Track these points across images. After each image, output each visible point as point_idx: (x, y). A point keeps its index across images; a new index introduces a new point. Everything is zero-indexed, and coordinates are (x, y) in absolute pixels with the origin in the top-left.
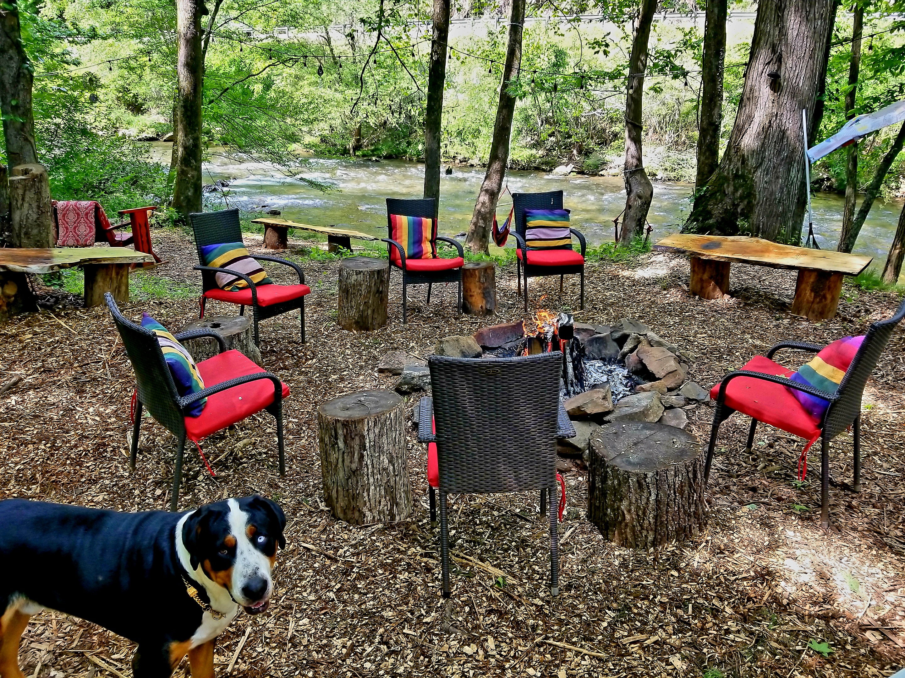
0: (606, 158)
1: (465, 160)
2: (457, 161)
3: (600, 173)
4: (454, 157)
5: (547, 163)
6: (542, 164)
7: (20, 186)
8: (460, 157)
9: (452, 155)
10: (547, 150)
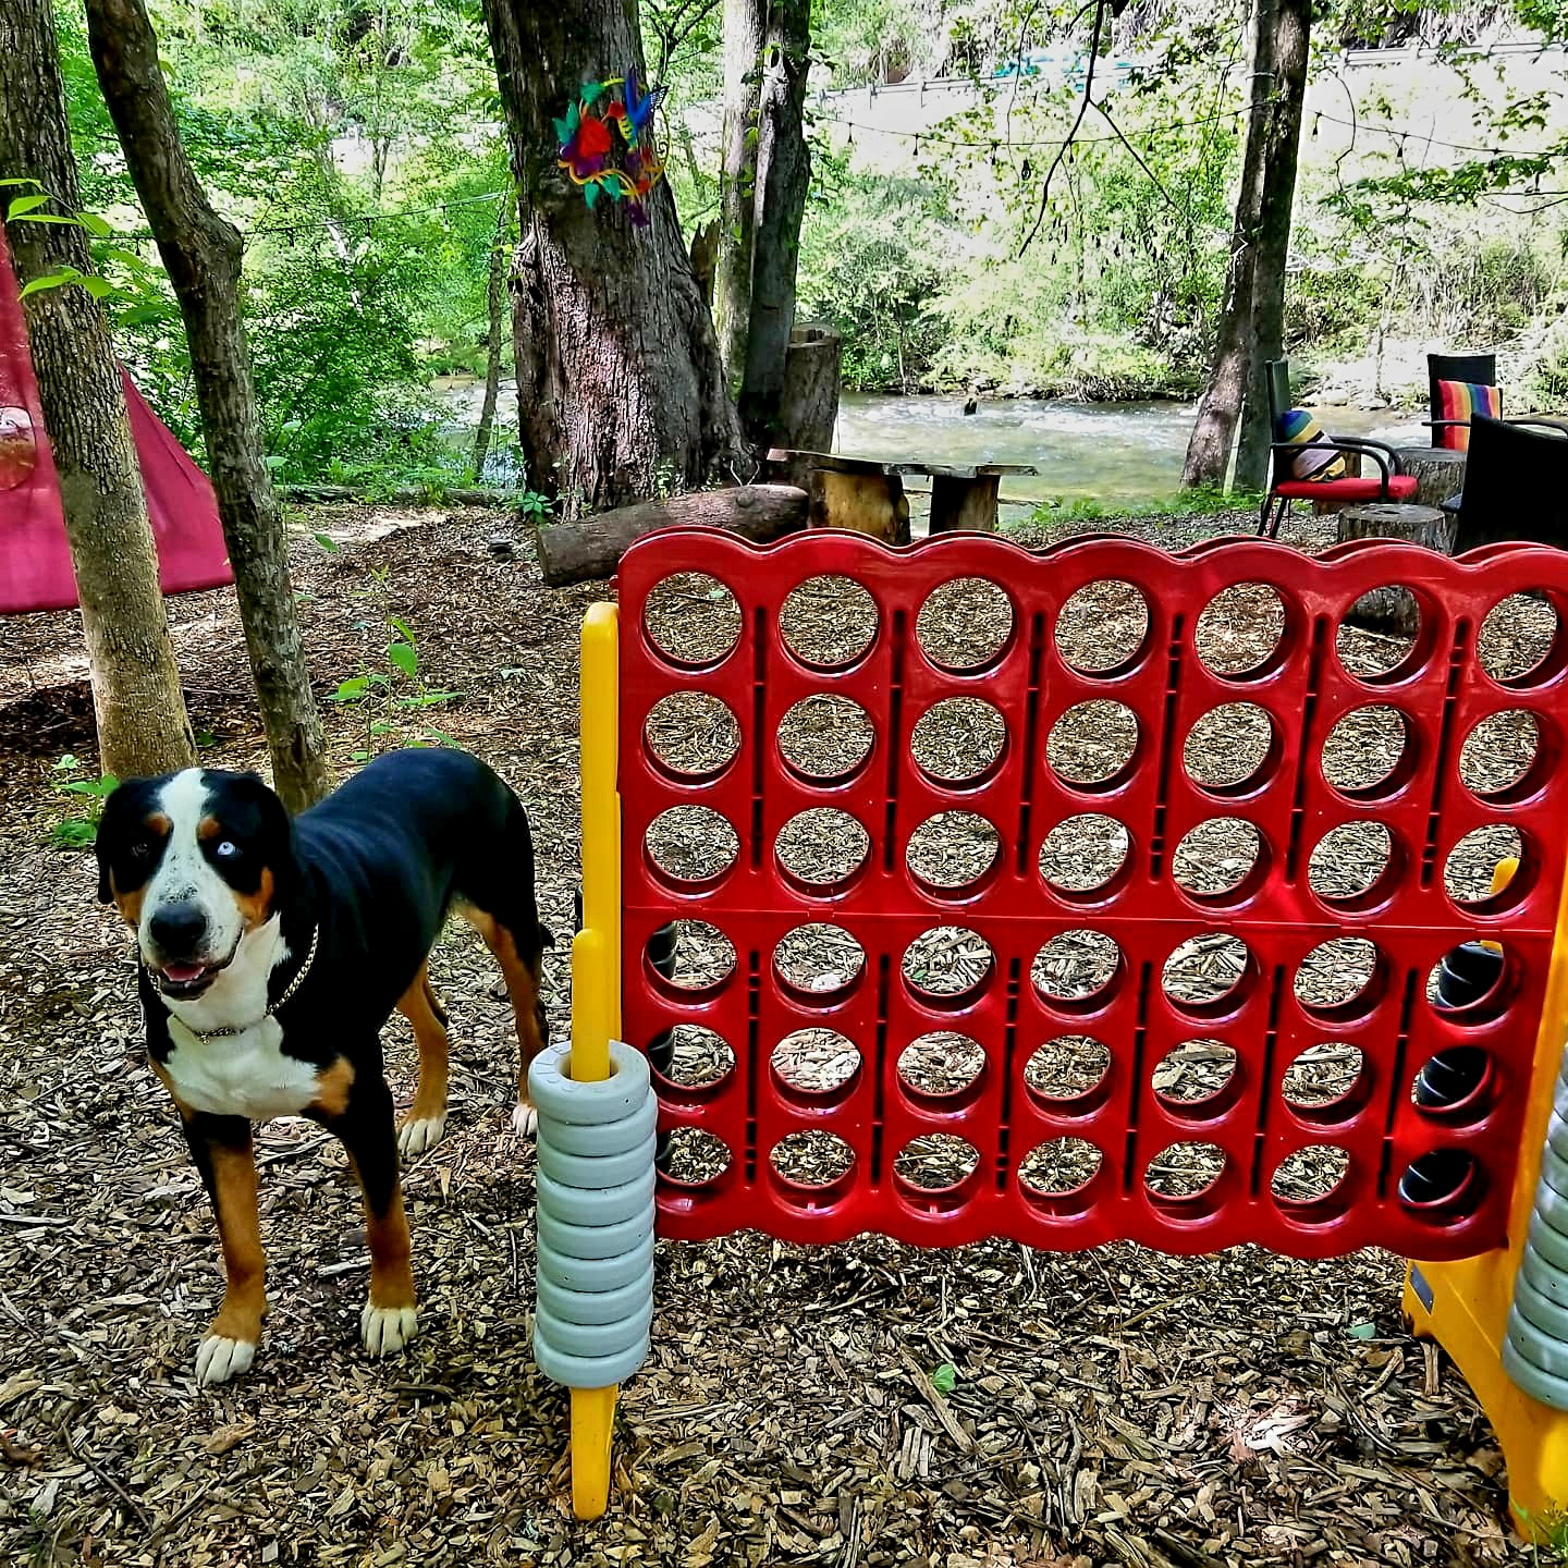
0: (1315, 369)
1: (992, 384)
2: (972, 389)
3: (1307, 400)
4: (965, 380)
5: (1179, 385)
6: (1169, 386)
7: (815, 358)
8: (980, 380)
9: (960, 374)
10: (1176, 356)
